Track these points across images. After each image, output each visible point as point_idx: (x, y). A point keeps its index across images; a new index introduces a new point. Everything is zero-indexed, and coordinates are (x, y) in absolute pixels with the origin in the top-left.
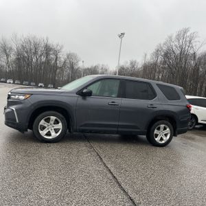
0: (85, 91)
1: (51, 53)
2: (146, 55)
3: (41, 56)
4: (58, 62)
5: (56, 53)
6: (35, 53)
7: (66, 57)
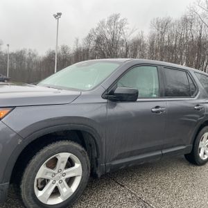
2: (77, 40)
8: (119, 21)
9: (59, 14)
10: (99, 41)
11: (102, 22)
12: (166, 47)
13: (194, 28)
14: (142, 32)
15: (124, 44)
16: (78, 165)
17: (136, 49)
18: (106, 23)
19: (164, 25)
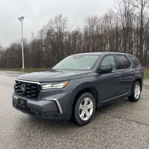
2: (33, 34)
8: (62, 19)
9: (22, 18)
10: (49, 33)
11: (51, 21)
12: (96, 35)
13: (112, 22)
14: (79, 26)
15: (67, 35)
16: (91, 103)
17: (75, 38)
18: (53, 21)
19: (93, 21)
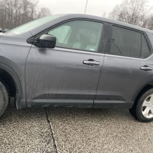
0: (43, 37)
1: (28, 6)
3: (20, 8)
4: (34, 14)
5: (32, 7)
6: (15, 6)
7: (40, 11)
